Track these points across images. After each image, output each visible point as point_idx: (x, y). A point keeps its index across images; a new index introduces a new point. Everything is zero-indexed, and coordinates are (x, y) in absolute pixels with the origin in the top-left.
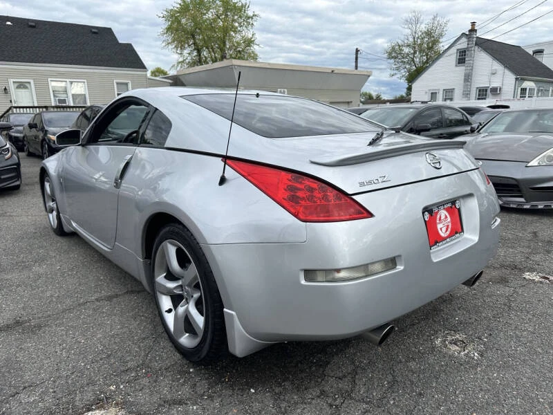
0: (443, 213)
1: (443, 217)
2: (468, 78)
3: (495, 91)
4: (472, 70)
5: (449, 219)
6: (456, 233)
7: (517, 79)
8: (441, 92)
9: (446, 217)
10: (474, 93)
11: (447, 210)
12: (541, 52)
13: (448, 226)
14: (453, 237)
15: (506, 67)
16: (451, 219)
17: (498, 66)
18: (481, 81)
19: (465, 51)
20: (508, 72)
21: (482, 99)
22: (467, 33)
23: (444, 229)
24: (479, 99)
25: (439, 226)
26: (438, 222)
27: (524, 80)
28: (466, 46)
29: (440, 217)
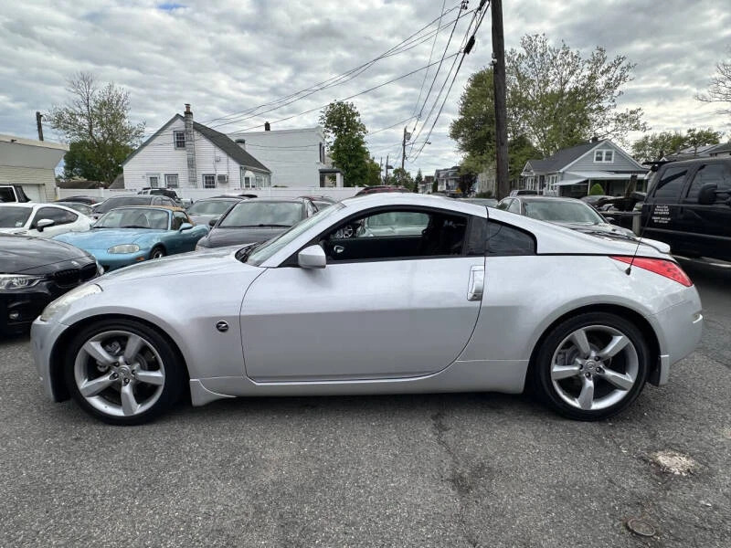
2: (191, 164)
3: (223, 179)
4: (194, 155)
7: (241, 168)
8: (163, 177)
10: (201, 181)
12: (243, 142)
15: (229, 155)
17: (220, 154)
18: (206, 167)
19: (183, 134)
20: (231, 161)
21: (210, 187)
22: (183, 115)
24: (207, 187)
27: (246, 169)
28: (183, 129)
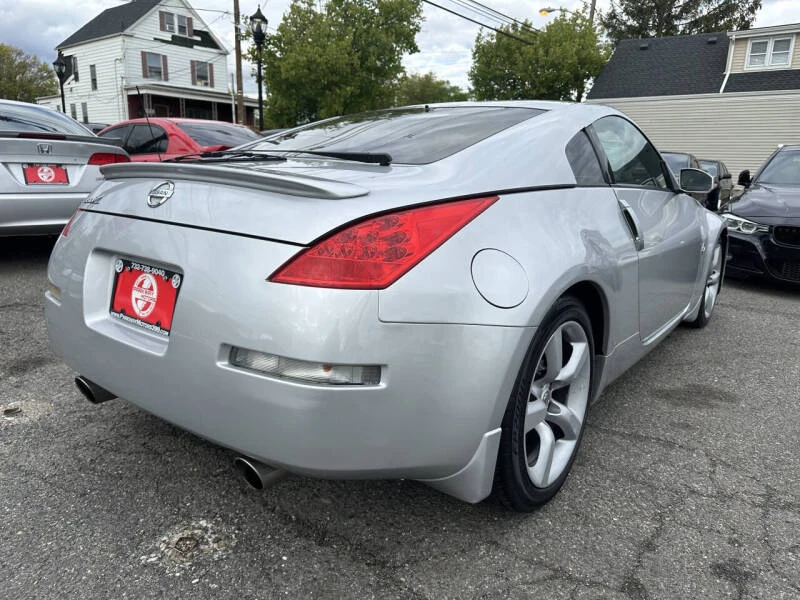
0: (149, 280)
1: (146, 285)
5: (155, 294)
6: (158, 325)
9: (151, 289)
11: (157, 277)
13: (148, 304)
14: (148, 326)
16: (159, 296)
23: (141, 304)
25: (135, 294)
26: (136, 286)
29: (142, 283)
